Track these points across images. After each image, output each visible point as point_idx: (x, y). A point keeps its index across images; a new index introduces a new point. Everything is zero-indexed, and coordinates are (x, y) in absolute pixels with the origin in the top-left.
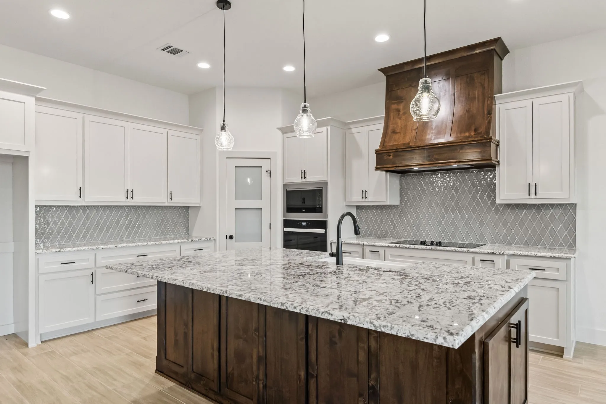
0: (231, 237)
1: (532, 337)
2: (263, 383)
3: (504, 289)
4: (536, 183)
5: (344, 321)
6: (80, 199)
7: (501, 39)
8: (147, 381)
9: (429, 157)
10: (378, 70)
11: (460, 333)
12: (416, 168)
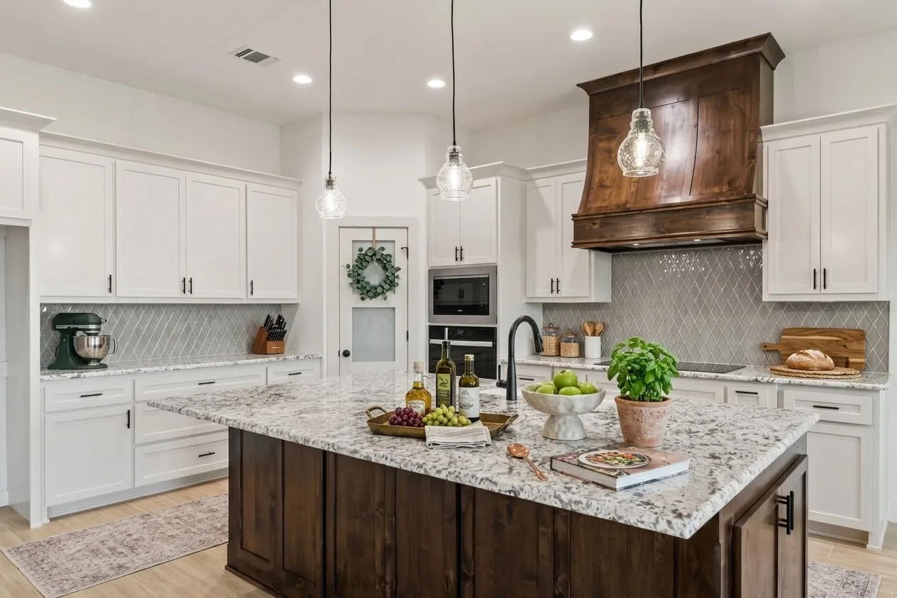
0: (346, 354)
1: (814, 514)
2: (391, 588)
3: (767, 441)
4: (825, 269)
5: (514, 493)
6: (109, 295)
7: (772, 37)
8: (213, 583)
9: (656, 227)
10: (578, 85)
11: (695, 514)
12: (636, 244)
